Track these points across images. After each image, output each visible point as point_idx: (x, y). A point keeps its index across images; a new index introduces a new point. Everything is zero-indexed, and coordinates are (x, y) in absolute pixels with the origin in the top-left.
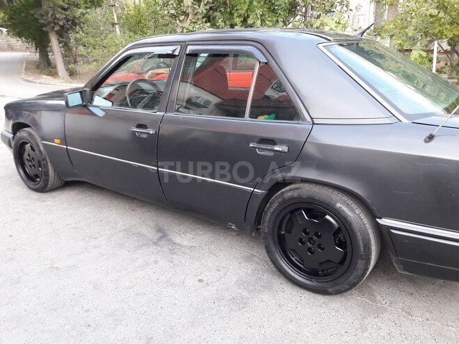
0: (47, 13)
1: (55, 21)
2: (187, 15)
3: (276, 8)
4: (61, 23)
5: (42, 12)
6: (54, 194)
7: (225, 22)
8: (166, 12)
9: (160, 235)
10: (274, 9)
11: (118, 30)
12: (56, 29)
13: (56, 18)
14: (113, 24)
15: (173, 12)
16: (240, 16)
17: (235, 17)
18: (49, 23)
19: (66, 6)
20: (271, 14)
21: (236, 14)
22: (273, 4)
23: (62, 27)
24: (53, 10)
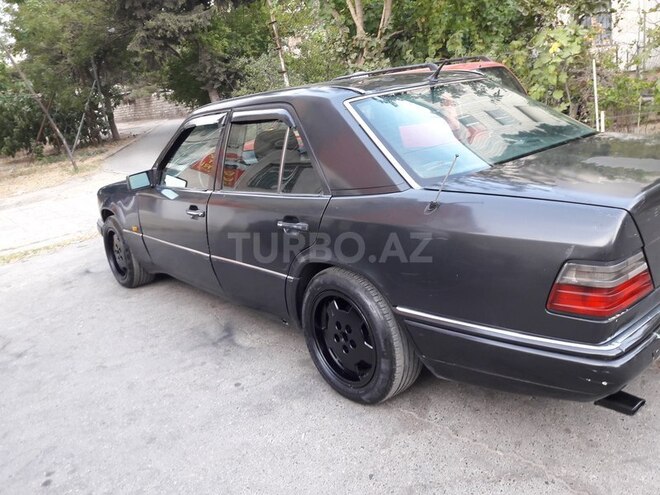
0: (205, 67)
1: (215, 76)
2: (362, 51)
3: (489, 24)
4: (221, 79)
5: (199, 67)
6: (142, 290)
7: (415, 55)
8: (332, 51)
9: (226, 334)
10: (487, 26)
11: (286, 80)
12: (216, 87)
13: (214, 74)
14: (282, 72)
15: (340, 49)
16: (436, 42)
17: (430, 44)
18: (208, 80)
19: (227, 56)
20: (483, 33)
21: (431, 41)
22: (484, 19)
23: (224, 83)
24: (212, 63)
